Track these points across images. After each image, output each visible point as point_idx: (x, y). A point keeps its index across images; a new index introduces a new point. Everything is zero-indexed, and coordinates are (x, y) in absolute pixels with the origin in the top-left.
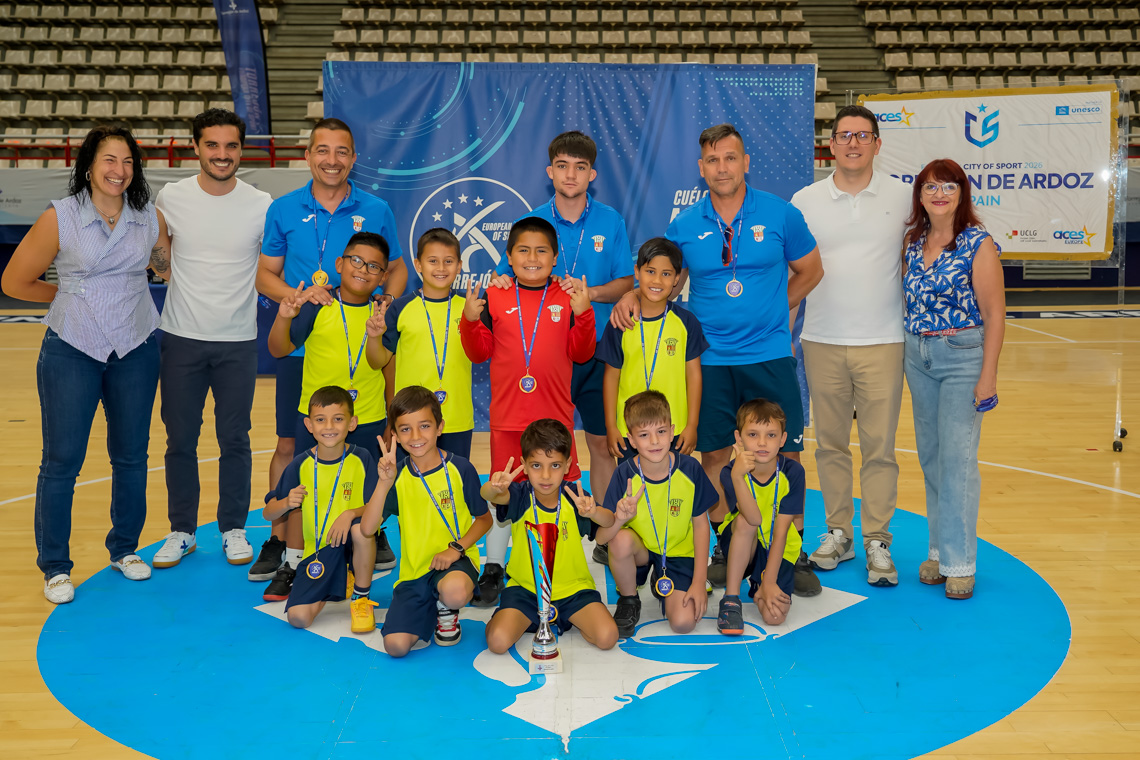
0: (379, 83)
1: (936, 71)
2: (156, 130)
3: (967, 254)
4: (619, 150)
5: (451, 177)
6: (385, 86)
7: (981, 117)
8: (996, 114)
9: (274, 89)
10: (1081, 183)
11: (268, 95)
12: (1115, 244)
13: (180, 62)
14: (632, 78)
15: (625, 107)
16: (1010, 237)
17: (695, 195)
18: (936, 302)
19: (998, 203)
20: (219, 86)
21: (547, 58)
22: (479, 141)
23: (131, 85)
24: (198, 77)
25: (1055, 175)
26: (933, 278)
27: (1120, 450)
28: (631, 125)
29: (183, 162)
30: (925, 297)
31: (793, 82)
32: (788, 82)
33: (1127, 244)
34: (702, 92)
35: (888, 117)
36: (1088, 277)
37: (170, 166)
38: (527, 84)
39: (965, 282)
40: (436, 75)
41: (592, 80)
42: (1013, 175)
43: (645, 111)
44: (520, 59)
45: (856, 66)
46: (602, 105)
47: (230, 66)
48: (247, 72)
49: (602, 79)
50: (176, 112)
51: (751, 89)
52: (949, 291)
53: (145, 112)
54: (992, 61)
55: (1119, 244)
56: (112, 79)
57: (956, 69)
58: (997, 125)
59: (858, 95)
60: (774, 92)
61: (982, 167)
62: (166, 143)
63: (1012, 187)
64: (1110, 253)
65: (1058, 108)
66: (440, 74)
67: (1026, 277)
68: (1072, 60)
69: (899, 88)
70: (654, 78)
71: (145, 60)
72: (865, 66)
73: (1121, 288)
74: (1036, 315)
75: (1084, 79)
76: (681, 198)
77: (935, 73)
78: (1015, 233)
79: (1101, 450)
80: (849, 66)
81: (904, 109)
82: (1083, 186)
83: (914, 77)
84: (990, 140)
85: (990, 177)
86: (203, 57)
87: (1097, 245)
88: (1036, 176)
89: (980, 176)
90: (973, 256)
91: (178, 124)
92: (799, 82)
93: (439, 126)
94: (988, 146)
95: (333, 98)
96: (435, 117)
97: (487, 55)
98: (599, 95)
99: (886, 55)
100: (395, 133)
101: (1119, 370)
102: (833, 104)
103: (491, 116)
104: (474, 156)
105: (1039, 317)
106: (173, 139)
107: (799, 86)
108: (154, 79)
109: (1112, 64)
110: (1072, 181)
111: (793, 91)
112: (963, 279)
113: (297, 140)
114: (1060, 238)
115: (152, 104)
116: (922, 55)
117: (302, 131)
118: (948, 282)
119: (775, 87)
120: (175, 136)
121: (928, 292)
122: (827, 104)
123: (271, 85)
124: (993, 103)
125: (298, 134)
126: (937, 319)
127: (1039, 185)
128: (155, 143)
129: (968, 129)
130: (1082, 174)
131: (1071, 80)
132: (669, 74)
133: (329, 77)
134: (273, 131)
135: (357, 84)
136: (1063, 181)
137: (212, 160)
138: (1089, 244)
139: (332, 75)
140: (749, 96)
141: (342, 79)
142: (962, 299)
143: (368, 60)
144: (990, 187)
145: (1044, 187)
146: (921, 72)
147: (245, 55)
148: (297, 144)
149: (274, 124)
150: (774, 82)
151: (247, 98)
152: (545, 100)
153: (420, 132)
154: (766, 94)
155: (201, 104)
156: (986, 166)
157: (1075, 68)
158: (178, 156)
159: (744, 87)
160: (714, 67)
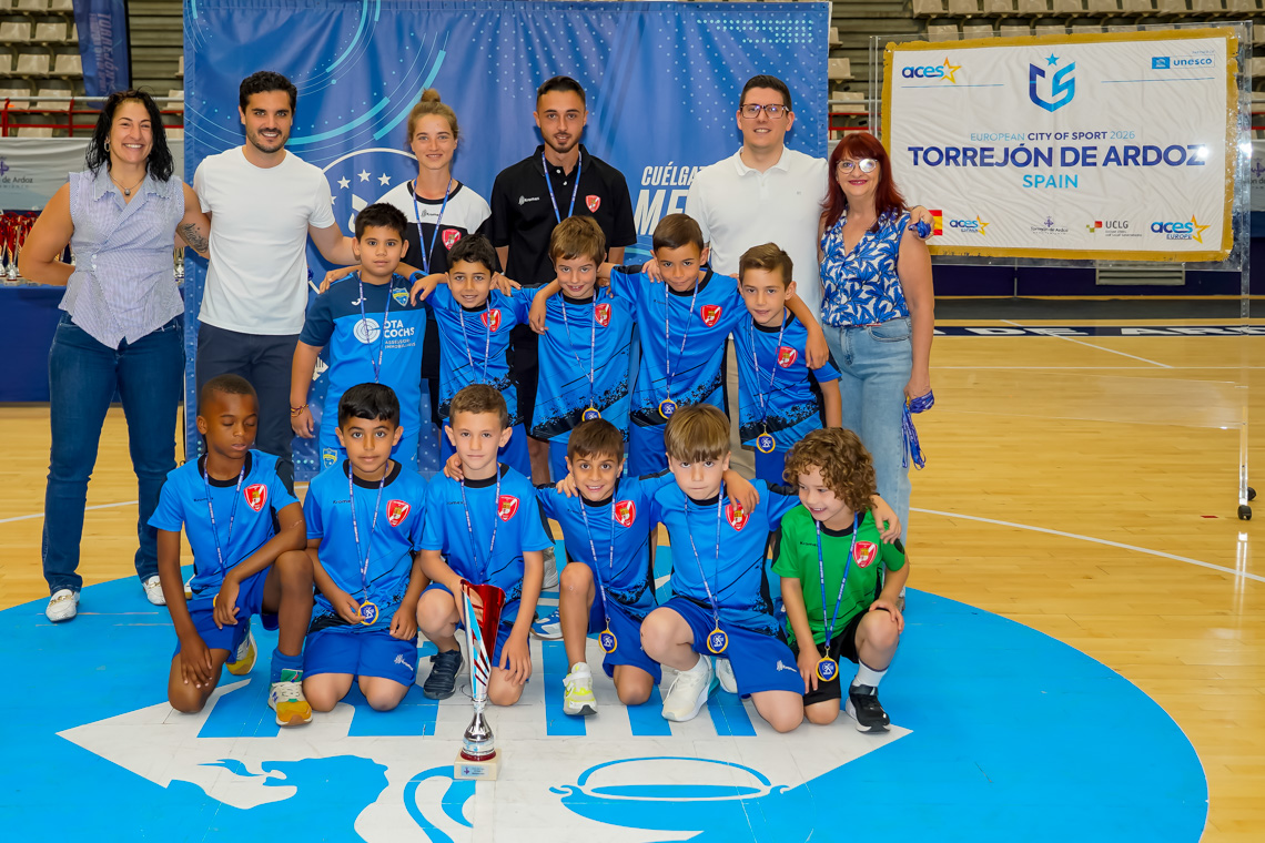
0: (256, 25)
3: (893, 236)
5: (348, 147)
6: (264, 29)
7: (1050, 71)
8: (1071, 68)
9: (134, 39)
10: (1187, 158)
11: (129, 47)
12: (1235, 239)
13: (20, 7)
14: (587, 20)
15: (578, 57)
16: (1092, 230)
17: (670, 172)
19: (1075, 185)
20: (69, 36)
22: (385, 101)
24: (43, 25)
25: (1151, 148)
27: (1249, 518)
29: (21, 129)
31: (800, 25)
32: (793, 25)
33: (1252, 240)
34: (679, 38)
35: (925, 71)
36: (1181, 282)
37: (5, 135)
38: (450, 27)
39: (892, 267)
40: (330, 15)
41: (535, 22)
42: (1095, 148)
43: (605, 63)
45: (875, 12)
46: (548, 54)
47: (78, 11)
48: (99, 18)
49: (548, 22)
50: (14, 68)
51: (744, 35)
54: (1051, 6)
55: (1241, 241)
57: (1005, 16)
58: (1073, 81)
59: (886, 42)
60: (774, 38)
61: (1052, 136)
63: (1095, 164)
64: (1229, 251)
65: (1155, 59)
66: (335, 14)
67: (1099, 282)
69: (933, 40)
70: (616, 20)
72: (887, 12)
73: (1245, 296)
74: (1116, 331)
76: (651, 176)
77: (978, 21)
78: (1099, 224)
79: (1220, 518)
80: (867, 12)
81: (947, 62)
82: (1190, 163)
83: (950, 26)
84: (1063, 102)
85: (1064, 150)
87: (1211, 241)
88: (1127, 149)
89: (1050, 150)
91: (16, 82)
92: (807, 25)
93: (334, 82)
94: (1060, 109)
95: (196, 43)
96: (328, 70)
98: (544, 42)
101: (1244, 406)
102: (847, 60)
103: (403, 69)
104: (379, 121)
105: (1121, 334)
106: (8, 101)
107: (808, 32)
109: (1207, 10)
110: (1175, 155)
111: (800, 38)
112: (889, 264)
113: (165, 103)
114: (1160, 231)
117: (171, 92)
118: (874, 269)
119: (776, 32)
120: (11, 98)
122: (838, 60)
123: (132, 35)
124: (1066, 53)
125: (167, 96)
127: (1130, 161)
129: (1033, 89)
130: (1188, 147)
132: (635, 15)
133: (192, 18)
135: (228, 27)
136: (1162, 156)
137: (260, 131)
138: (1199, 239)
139: (195, 15)
140: (742, 43)
141: (211, 22)
144: (1064, 164)
146: (959, 20)
150: (774, 25)
151: (98, 51)
152: (473, 49)
153: (312, 88)
154: (764, 41)
155: (45, 58)
156: (1058, 136)
157: (1159, 15)
158: (15, 122)
159: (734, 33)
160: (696, 6)
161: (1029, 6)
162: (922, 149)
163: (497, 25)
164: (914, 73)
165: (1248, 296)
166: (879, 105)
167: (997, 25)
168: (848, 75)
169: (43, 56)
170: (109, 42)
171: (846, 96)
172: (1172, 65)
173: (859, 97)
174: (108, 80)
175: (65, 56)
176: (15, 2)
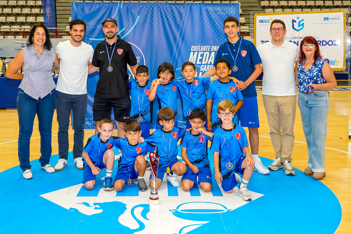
0: (90, 9)
1: (278, 7)
2: (19, 26)
3: (320, 66)
4: (172, 32)
6: (92, 10)
7: (298, 21)
8: (303, 20)
11: (56, 15)
13: (28, 4)
14: (176, 8)
15: (174, 17)
18: (310, 82)
20: (40, 12)
22: (124, 29)
23: (12, 11)
24: (34, 9)
25: (324, 41)
26: (309, 74)
28: (176, 24)
30: (307, 80)
31: (232, 9)
32: (230, 9)
35: (265, 21)
37: (23, 38)
38: (141, 10)
39: (320, 75)
43: (181, 19)
44: (139, 2)
45: (251, 5)
46: (166, 17)
47: (43, 5)
48: (48, 7)
49: (166, 8)
50: (26, 20)
51: (217, 11)
52: (315, 78)
53: (16, 20)
54: (297, 4)
55: (348, 65)
56: (5, 10)
57: (285, 6)
58: (303, 24)
61: (298, 38)
62: (22, 30)
64: (345, 68)
65: (325, 18)
66: (111, 6)
68: (324, 3)
69: (266, 12)
70: (184, 8)
71: (17, 3)
72: (254, 5)
76: (194, 48)
77: (278, 8)
79: (344, 138)
81: (270, 18)
82: (334, 45)
83: (271, 9)
84: (301, 29)
86: (35, 2)
89: (298, 42)
90: (322, 67)
91: (27, 24)
92: (234, 9)
94: (300, 31)
95: (75, 14)
98: (165, 14)
99: (261, 2)
100: (96, 26)
102: (244, 18)
103: (128, 20)
104: (122, 34)
106: (24, 29)
107: (234, 11)
108: (19, 9)
110: (330, 43)
111: (232, 12)
112: (319, 74)
113: (65, 29)
115: (18, 17)
116: (274, 1)
117: (67, 26)
118: (315, 75)
119: (226, 11)
120: (25, 28)
121: (308, 79)
122: (242, 18)
123: (57, 12)
124: (302, 16)
125: (66, 27)
128: (19, 30)
129: (293, 25)
130: (334, 41)
132: (189, 6)
133: (73, 7)
134: (57, 27)
135: (83, 10)
136: (327, 43)
137: (75, 36)
138: (337, 65)
139: (74, 7)
140: (217, 14)
141: (78, 8)
142: (319, 81)
145: (320, 45)
146: (273, 7)
147: (48, 2)
148: (65, 31)
149: (57, 24)
150: (225, 9)
151: (48, 16)
152: (147, 15)
154: (223, 13)
155: (34, 18)
156: (300, 38)
157: (325, 6)
158: (26, 34)
159: (215, 11)
160: (205, 4)
161: (291, 4)
162: (264, 41)
163: (153, 9)
164: (262, 21)
165: (350, 80)
166: (253, 29)
167: (283, 8)
168: (244, 22)
170: (51, 13)
171: (244, 27)
172: (329, 19)
173: (247, 27)
174: (51, 23)
175: (39, 17)
176: (26, 3)
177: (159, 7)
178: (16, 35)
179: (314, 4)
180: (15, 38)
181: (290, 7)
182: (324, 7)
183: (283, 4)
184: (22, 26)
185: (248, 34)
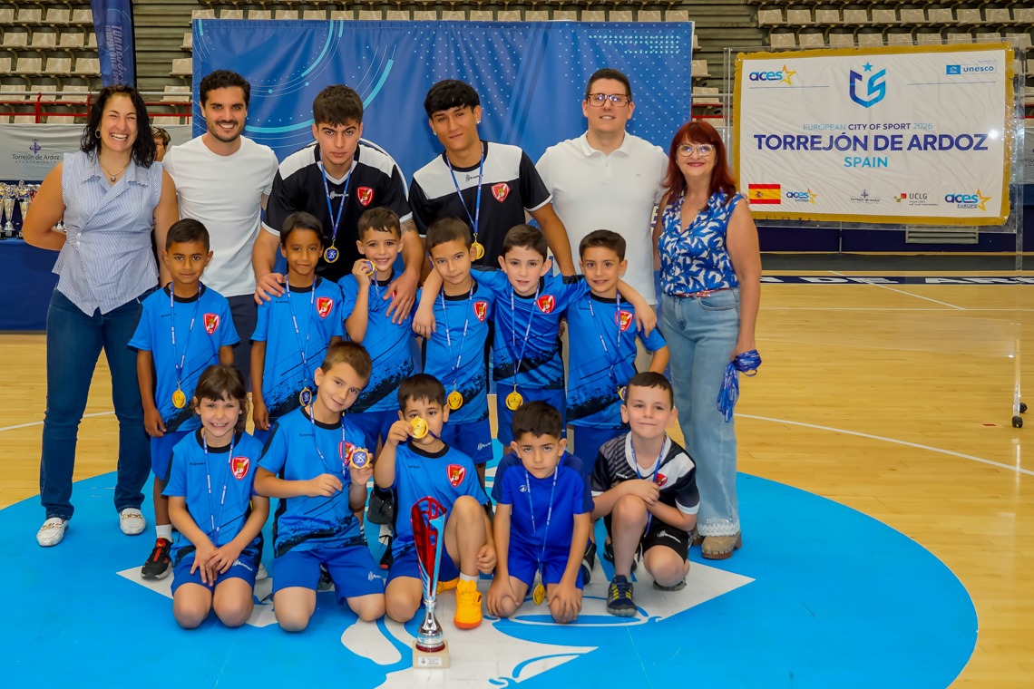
2: (24, 86)
4: (490, 108)
6: (254, 43)
7: (866, 76)
8: (882, 73)
9: (138, 46)
10: (974, 145)
11: (135, 52)
12: (1012, 208)
13: (48, 20)
14: (503, 36)
15: (496, 65)
16: (899, 201)
19: (886, 165)
20: (86, 43)
21: (412, 16)
24: (66, 34)
25: (945, 136)
27: (1020, 426)
28: (501, 83)
29: (49, 117)
31: (670, 40)
32: (664, 40)
33: (1025, 208)
34: (575, 49)
35: (767, 76)
36: (975, 241)
37: (38, 121)
38: (397, 42)
39: (720, 244)
40: (305, 33)
41: (462, 38)
42: (901, 136)
43: (516, 69)
44: (384, 16)
45: (728, 23)
47: (97, 23)
48: (113, 29)
49: (473, 38)
50: (43, 69)
51: (626, 47)
53: (14, 68)
54: (870, 18)
55: (1016, 209)
58: (884, 84)
59: (737, 52)
60: (649, 50)
61: (867, 127)
62: (34, 99)
63: (901, 149)
64: (1006, 218)
65: (949, 67)
66: (309, 32)
67: (908, 241)
68: (955, 17)
69: (773, 46)
70: (525, 36)
71: (15, 18)
72: (738, 23)
73: (1019, 253)
74: (921, 281)
75: (968, 36)
77: (811, 30)
78: (904, 196)
79: (999, 426)
80: (721, 23)
81: (785, 68)
82: (977, 148)
83: (788, 35)
84: (876, 100)
85: (877, 138)
86: (71, 14)
87: (993, 209)
88: (926, 137)
89: (866, 137)
91: (46, 80)
92: (675, 39)
93: (306, 84)
94: (874, 106)
95: (202, 55)
96: (302, 75)
97: (351, 12)
98: (469, 53)
99: (759, 12)
100: (264, 91)
101: (1018, 341)
102: (705, 62)
103: (360, 74)
105: (925, 283)
106: (40, 95)
107: (676, 45)
108: (24, 36)
110: (964, 142)
111: (669, 50)
112: (719, 241)
113: (162, 97)
114: (952, 201)
115: (21, 60)
116: (797, 11)
117: (171, 88)
118: (704, 246)
119: (650, 45)
120: (43, 92)
122: (698, 61)
123: (137, 42)
124: (879, 61)
125: (163, 91)
126: (691, 281)
127: (929, 146)
128: (22, 99)
129: (852, 89)
130: (976, 136)
131: (954, 38)
132: (541, 32)
133: (199, 35)
135: (226, 42)
136: (954, 143)
137: (218, 123)
138: (983, 208)
139: (202, 34)
140: (623, 54)
141: (212, 37)
142: (718, 261)
143: (233, 18)
144: (877, 148)
145: (934, 148)
146: (796, 29)
147: (112, 13)
148: (161, 101)
149: (139, 81)
150: (649, 40)
151: (112, 55)
152: (414, 59)
153: (288, 90)
154: (641, 52)
155: (68, 61)
156: (872, 127)
157: (958, 25)
158: (44, 112)
159: (618, 46)
160: (588, 25)
161: (852, 18)
162: (764, 136)
163: (433, 39)
164: (759, 77)
165: (1021, 253)
166: (731, 98)
167: (826, 32)
168: (705, 74)
169: (66, 59)
170: (120, 48)
171: (704, 91)
172: (962, 71)
173: (714, 91)
174: (120, 78)
175: (83, 59)
176: (44, 16)
177: (452, 33)
178: (14, 112)
179: (923, 20)
180: (11, 121)
181: (847, 27)
182: (953, 29)
183: (825, 20)
184: (33, 86)
185: (716, 111)
